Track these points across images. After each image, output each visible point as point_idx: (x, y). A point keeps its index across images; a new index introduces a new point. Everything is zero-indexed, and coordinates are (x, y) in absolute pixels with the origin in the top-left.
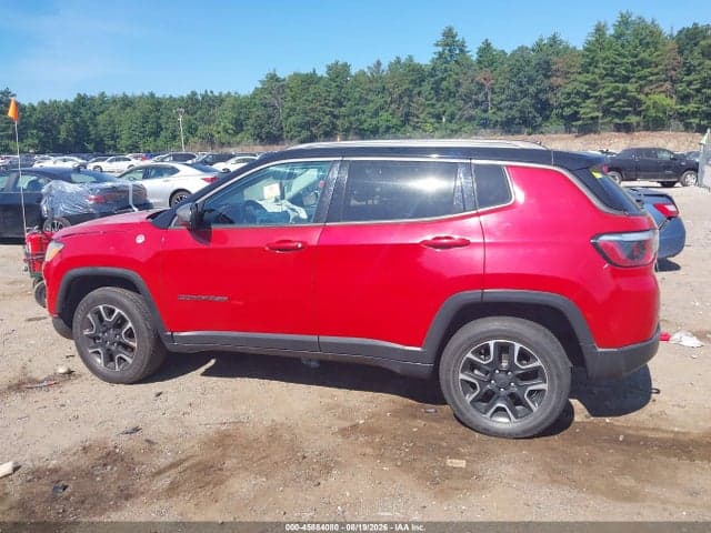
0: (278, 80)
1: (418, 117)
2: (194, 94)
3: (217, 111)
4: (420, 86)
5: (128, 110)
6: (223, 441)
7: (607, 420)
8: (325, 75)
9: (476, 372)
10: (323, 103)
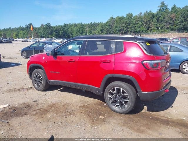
0: (113, 19)
1: (152, 28)
2: (92, 23)
3: (97, 27)
4: (153, 19)
5: (76, 27)
6: (53, 106)
7: (151, 112)
8: (126, 17)
9: (113, 95)
10: (125, 24)
